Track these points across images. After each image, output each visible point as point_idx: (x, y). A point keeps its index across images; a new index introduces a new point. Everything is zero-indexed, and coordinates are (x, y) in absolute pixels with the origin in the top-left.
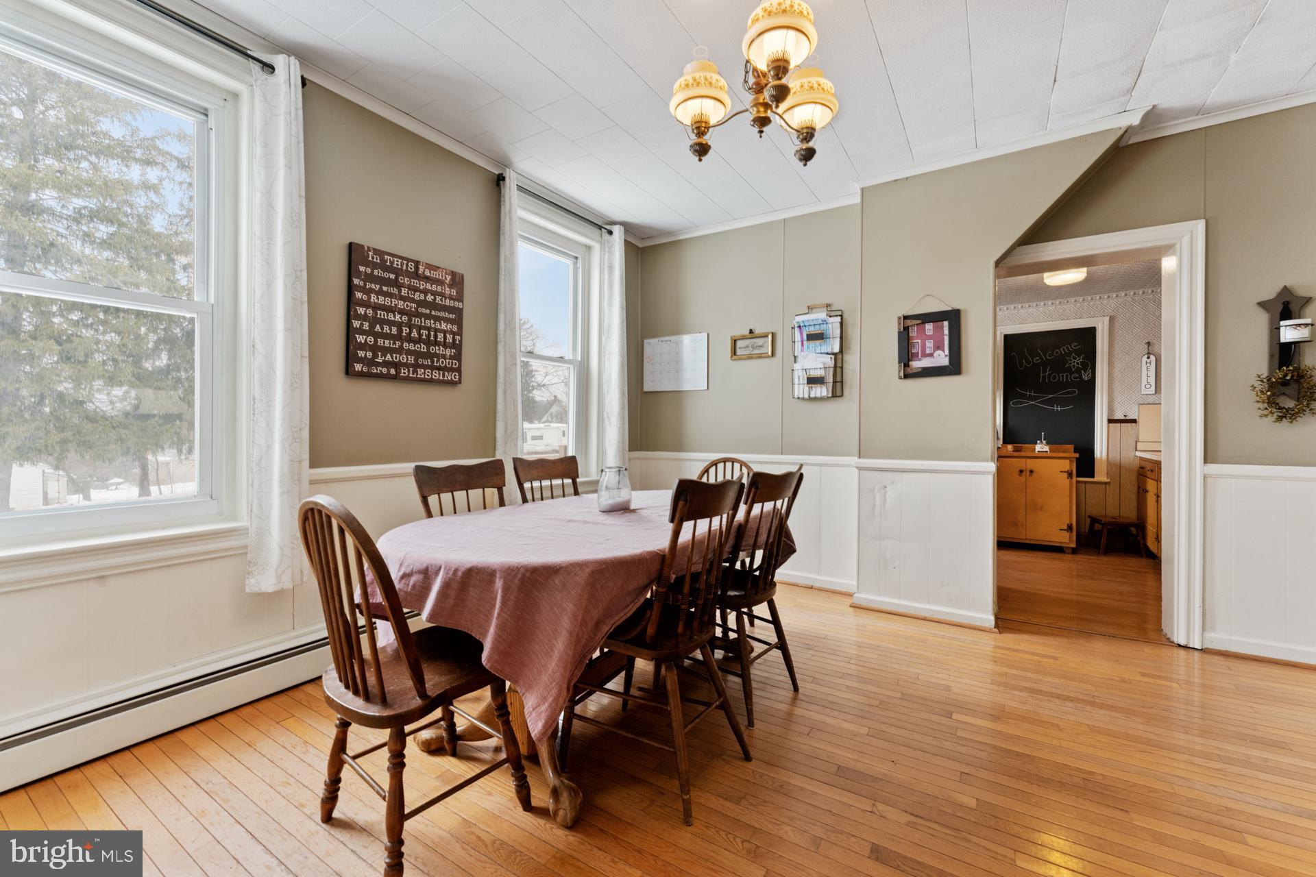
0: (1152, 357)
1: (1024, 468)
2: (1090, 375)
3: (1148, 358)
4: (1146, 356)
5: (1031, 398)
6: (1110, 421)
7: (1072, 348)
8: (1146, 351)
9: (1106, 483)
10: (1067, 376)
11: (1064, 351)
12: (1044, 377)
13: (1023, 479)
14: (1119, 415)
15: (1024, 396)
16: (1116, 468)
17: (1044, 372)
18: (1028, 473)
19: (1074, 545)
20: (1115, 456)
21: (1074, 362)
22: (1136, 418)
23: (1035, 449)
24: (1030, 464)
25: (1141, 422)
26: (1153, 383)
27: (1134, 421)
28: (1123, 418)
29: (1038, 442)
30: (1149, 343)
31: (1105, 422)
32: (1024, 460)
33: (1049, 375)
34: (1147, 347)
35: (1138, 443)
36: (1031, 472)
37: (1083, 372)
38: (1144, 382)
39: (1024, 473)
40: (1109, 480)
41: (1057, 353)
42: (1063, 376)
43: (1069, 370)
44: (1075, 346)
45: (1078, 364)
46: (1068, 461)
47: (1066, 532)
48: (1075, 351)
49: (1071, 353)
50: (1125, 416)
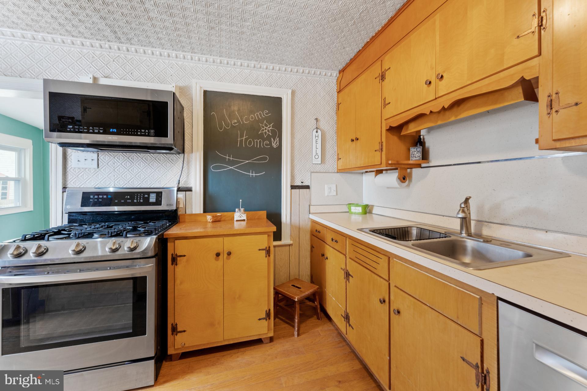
0: (319, 131)
1: (220, 250)
2: (278, 144)
3: (317, 132)
4: (315, 130)
5: (231, 163)
6: (293, 187)
7: (264, 115)
8: (315, 127)
9: (289, 245)
10: (260, 142)
11: (258, 117)
12: (241, 141)
13: (220, 263)
14: (298, 183)
15: (223, 161)
16: (297, 230)
17: (242, 136)
18: (226, 255)
19: (271, 334)
20: (295, 221)
21: (266, 129)
22: (309, 184)
23: (233, 218)
24: (228, 243)
25: (312, 188)
26: (320, 154)
27: (308, 187)
28: (300, 184)
29: (237, 210)
30: (316, 119)
31: (289, 188)
32: (221, 239)
33: (246, 140)
34: (316, 122)
35: (311, 207)
36: (229, 254)
37: (272, 139)
38: (314, 154)
39: (221, 257)
40: (291, 242)
41: (252, 118)
42: (257, 142)
43: (261, 137)
44: (267, 114)
45: (268, 131)
46: (267, 235)
47: (265, 320)
48: (266, 118)
49: (263, 119)
50: (302, 182)
